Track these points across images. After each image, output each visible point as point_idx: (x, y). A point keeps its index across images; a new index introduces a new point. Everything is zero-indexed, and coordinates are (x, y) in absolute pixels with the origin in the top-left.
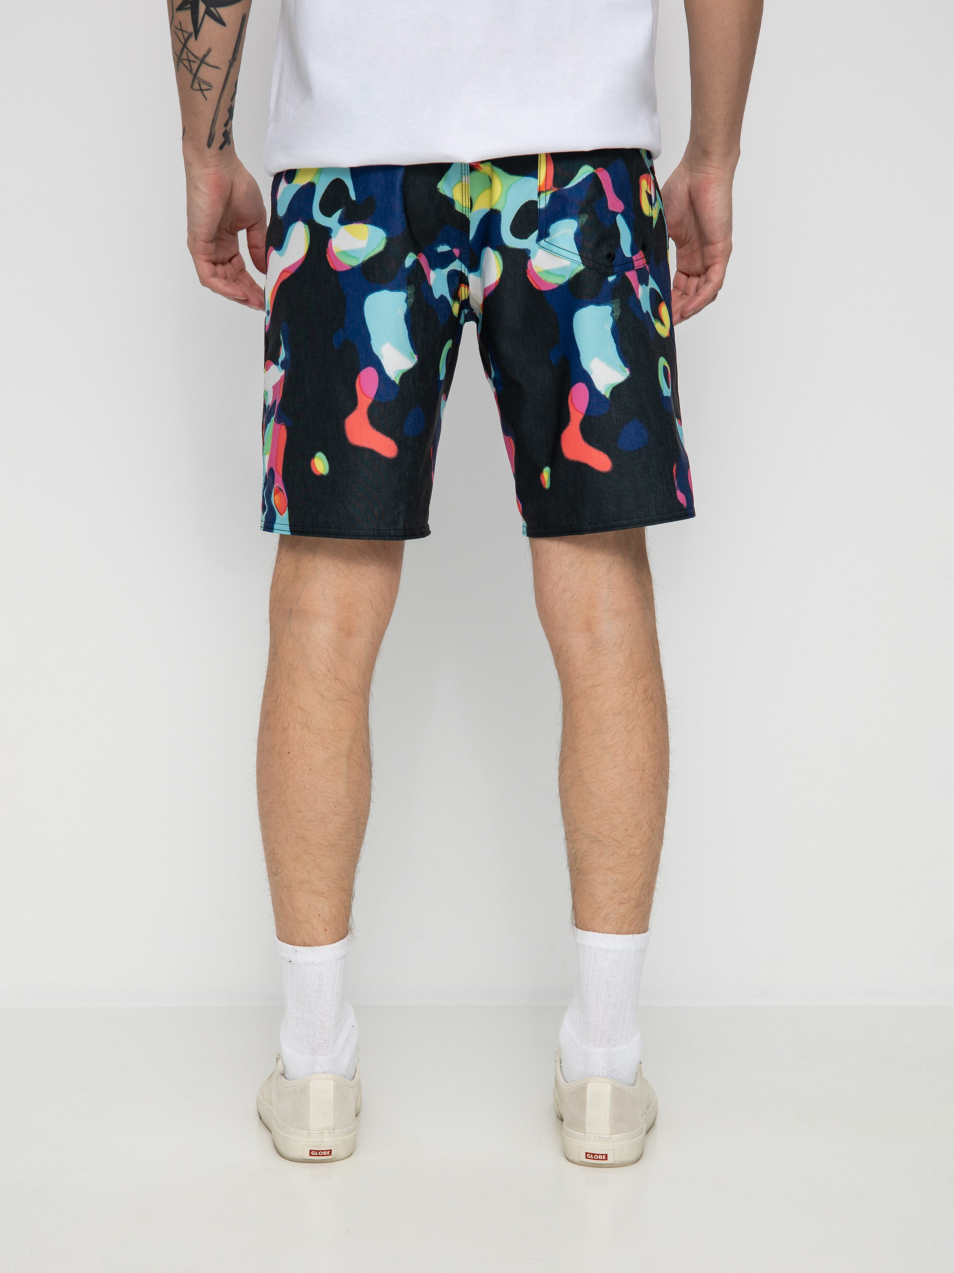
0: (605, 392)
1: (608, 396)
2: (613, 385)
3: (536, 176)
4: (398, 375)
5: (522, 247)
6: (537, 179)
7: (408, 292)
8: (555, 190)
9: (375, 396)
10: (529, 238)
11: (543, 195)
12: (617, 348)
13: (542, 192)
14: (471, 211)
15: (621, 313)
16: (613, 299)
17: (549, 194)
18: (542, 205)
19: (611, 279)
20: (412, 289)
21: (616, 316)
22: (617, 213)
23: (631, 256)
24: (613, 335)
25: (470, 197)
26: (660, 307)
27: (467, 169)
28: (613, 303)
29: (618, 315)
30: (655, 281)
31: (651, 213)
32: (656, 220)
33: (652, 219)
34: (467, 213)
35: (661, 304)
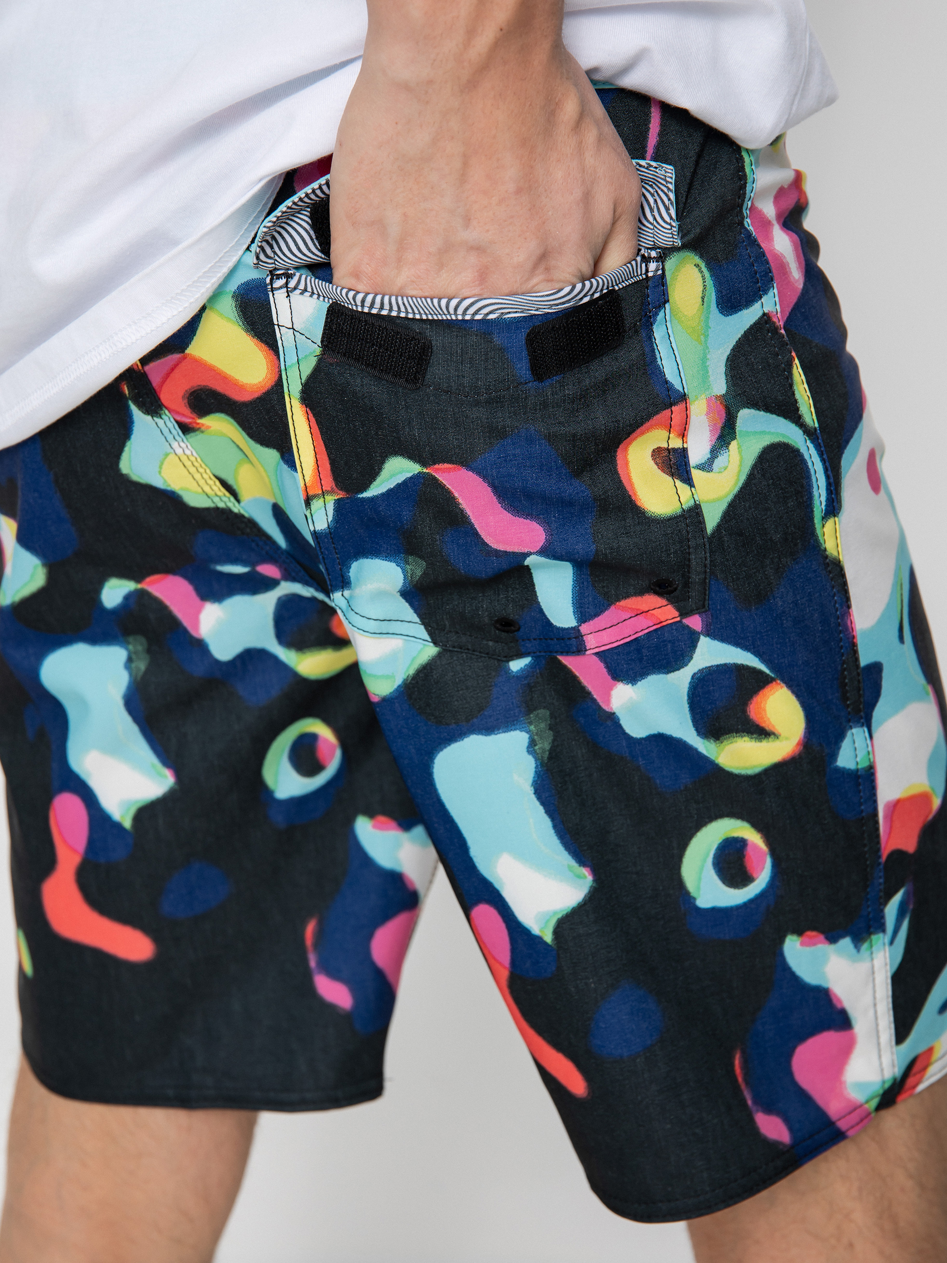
0: (541, 931)
1: (548, 938)
2: (555, 913)
6: (298, 470)
7: (129, 646)
8: (341, 495)
11: (317, 504)
12: (553, 826)
13: (315, 496)
14: (239, 504)
15: (554, 741)
16: (529, 711)
17: (331, 500)
18: (318, 525)
19: (517, 665)
20: (138, 643)
21: (544, 751)
23: (576, 622)
24: (539, 798)
25: (214, 475)
26: (757, 699)
27: (177, 431)
28: (531, 723)
29: (547, 746)
30: (737, 644)
31: (687, 501)
32: (730, 498)
33: (694, 513)
34: (230, 505)
35: (766, 691)
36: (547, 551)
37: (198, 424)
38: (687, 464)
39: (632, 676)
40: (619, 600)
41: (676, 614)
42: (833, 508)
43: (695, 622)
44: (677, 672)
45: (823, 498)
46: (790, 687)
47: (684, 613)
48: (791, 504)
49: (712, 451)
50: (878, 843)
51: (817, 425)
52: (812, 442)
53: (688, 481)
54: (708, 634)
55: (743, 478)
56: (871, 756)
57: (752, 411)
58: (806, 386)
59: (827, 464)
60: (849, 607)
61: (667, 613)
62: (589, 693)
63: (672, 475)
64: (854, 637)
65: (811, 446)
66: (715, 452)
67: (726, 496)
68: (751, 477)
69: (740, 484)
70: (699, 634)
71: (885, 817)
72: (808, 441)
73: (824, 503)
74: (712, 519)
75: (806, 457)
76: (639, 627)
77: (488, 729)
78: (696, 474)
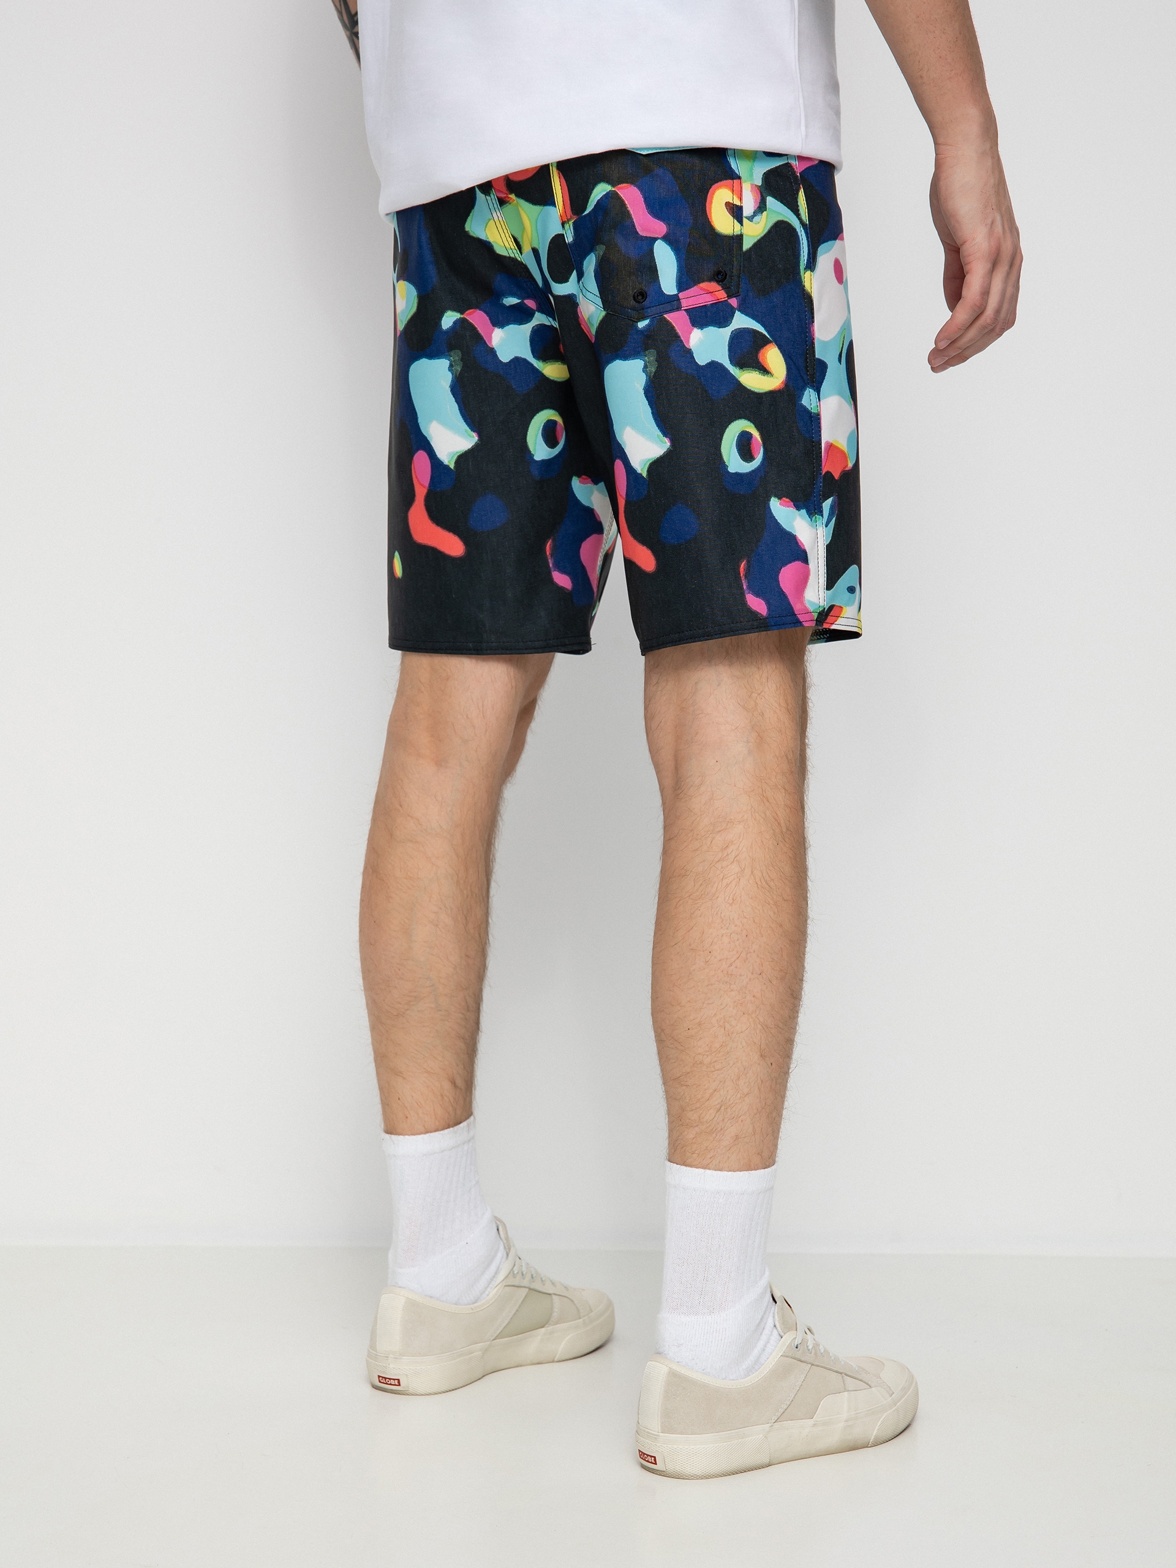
2: (649, 460)
3: (553, 204)
4: (452, 458)
5: (566, 293)
6: (556, 207)
7: (451, 358)
8: (576, 218)
9: (430, 486)
10: (570, 280)
11: (567, 226)
12: (652, 413)
13: (565, 222)
14: (521, 255)
15: (658, 367)
16: (646, 349)
17: (571, 223)
18: (569, 238)
19: (641, 325)
20: (457, 355)
21: (651, 373)
22: (655, 239)
23: (676, 292)
24: (646, 397)
25: (512, 235)
26: (763, 351)
27: (496, 203)
28: (646, 356)
29: (653, 370)
30: (753, 318)
31: (737, 231)
32: (759, 238)
33: (739, 238)
34: (517, 255)
35: (767, 347)
36: (666, 238)
37: (509, 198)
38: (742, 214)
39: (701, 326)
40: (699, 283)
41: (726, 295)
42: (811, 265)
43: (734, 302)
44: (724, 329)
45: (806, 258)
46: (780, 348)
47: (729, 297)
48: (789, 252)
49: (754, 213)
50: (821, 465)
51: (808, 223)
52: (804, 229)
53: (741, 222)
54: (739, 311)
55: (766, 231)
56: (819, 408)
57: (774, 199)
58: (805, 202)
59: (810, 243)
60: (813, 322)
61: (722, 295)
62: (679, 337)
63: (734, 217)
64: (814, 339)
65: (803, 231)
66: (755, 214)
67: (757, 236)
68: (769, 232)
69: (764, 233)
70: (736, 309)
71: (825, 449)
72: (802, 228)
73: (806, 261)
74: (747, 245)
75: (799, 234)
76: (706, 300)
77: (625, 358)
78: (745, 221)
